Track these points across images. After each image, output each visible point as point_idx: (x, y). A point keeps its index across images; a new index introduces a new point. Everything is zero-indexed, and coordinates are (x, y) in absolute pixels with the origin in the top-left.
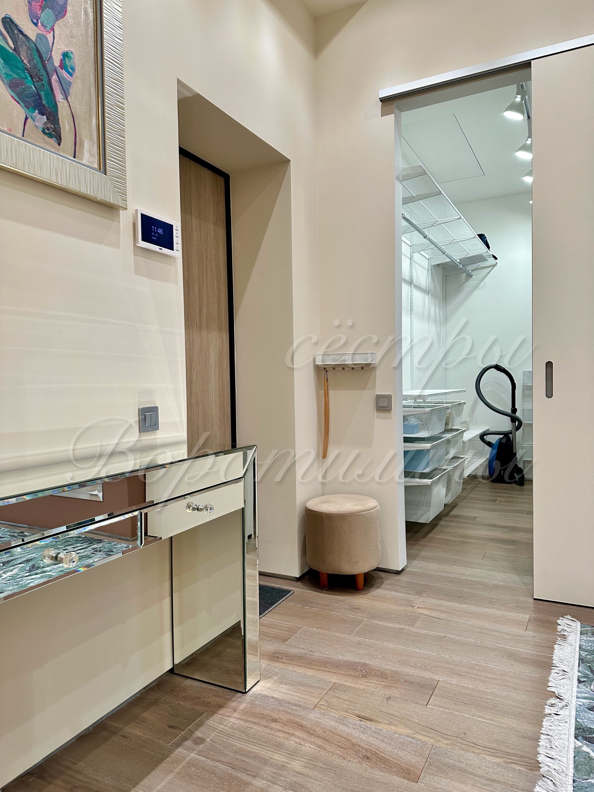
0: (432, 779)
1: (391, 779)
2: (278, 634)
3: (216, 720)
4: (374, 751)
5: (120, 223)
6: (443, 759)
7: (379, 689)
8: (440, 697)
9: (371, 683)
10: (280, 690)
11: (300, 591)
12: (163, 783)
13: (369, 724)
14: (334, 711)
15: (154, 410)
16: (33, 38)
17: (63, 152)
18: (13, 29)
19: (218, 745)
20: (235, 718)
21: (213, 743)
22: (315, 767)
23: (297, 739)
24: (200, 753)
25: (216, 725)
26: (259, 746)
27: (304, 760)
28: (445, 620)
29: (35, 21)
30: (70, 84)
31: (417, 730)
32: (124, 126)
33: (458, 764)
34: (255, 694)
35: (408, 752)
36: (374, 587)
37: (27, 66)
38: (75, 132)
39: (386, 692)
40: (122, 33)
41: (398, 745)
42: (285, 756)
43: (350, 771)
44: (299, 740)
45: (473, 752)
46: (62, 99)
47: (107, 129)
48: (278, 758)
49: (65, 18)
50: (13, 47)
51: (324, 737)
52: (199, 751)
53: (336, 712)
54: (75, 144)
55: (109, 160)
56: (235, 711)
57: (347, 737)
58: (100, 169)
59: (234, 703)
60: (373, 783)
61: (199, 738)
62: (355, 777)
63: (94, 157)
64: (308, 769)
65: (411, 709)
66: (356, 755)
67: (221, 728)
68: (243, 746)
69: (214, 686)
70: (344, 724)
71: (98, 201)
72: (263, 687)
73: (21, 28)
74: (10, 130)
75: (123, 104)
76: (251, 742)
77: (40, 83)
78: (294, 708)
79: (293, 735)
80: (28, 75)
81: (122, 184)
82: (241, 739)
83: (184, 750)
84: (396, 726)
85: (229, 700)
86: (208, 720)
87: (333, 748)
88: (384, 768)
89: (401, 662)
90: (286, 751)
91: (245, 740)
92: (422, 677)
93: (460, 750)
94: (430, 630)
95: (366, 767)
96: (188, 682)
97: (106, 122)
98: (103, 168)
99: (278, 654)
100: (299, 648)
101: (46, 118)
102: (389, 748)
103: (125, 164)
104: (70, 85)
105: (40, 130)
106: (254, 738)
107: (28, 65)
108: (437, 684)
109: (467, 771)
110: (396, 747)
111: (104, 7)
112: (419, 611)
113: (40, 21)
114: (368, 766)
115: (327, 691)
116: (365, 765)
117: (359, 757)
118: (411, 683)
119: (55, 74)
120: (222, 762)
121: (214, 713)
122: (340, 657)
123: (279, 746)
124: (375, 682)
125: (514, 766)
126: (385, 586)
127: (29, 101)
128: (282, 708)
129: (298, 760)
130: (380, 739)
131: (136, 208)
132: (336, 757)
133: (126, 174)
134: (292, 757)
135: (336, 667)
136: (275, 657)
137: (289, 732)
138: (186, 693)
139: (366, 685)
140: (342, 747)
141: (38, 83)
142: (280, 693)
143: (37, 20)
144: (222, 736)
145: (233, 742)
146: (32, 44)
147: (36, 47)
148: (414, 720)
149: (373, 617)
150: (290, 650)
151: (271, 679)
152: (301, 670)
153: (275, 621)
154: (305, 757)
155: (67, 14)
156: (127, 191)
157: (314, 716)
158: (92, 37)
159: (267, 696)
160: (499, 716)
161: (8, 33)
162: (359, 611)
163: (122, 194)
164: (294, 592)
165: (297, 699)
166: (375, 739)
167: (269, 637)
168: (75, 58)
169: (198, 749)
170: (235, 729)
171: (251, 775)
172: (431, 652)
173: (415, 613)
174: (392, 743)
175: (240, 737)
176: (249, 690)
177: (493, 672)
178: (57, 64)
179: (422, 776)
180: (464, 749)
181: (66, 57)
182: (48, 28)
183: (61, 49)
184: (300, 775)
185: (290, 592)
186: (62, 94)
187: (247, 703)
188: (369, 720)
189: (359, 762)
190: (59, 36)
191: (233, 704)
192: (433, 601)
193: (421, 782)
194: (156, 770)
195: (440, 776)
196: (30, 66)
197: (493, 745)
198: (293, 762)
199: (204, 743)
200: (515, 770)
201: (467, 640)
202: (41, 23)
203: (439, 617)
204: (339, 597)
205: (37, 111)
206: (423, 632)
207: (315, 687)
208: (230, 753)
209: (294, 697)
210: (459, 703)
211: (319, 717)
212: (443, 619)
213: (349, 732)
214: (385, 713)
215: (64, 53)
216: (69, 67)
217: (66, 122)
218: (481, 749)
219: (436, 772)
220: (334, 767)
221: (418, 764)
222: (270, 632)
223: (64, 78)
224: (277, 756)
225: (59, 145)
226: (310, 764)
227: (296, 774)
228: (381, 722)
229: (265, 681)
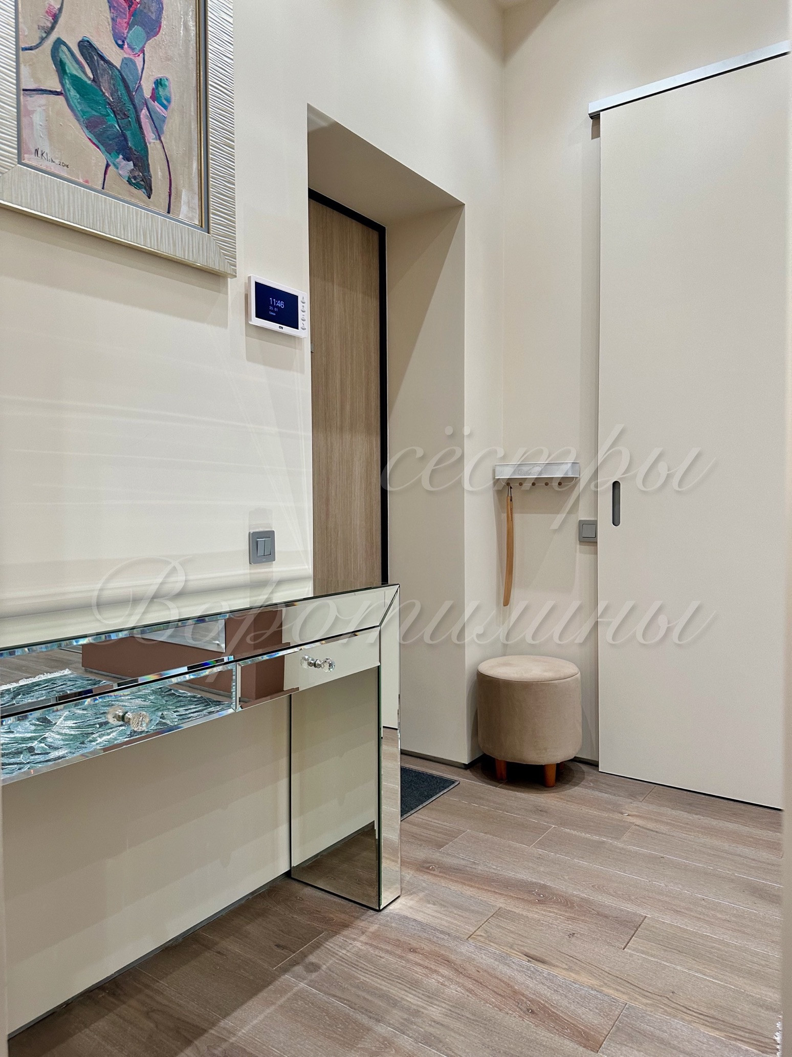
0: (619, 1050)
1: (561, 1044)
2: (433, 837)
3: (338, 943)
4: (542, 1004)
5: (227, 294)
6: (638, 1024)
7: (560, 921)
8: (644, 940)
9: (550, 912)
10: (426, 911)
11: (468, 782)
12: (261, 1017)
13: (540, 967)
14: (495, 945)
15: (270, 535)
16: (117, 64)
17: (155, 206)
18: (92, 54)
19: (336, 976)
20: (361, 942)
21: (330, 972)
22: (459, 1016)
23: (441, 978)
24: (312, 984)
25: (337, 949)
26: (389, 981)
27: (447, 1007)
28: (665, 834)
29: (120, 42)
30: (164, 119)
31: (606, 981)
32: (234, 169)
33: (657, 1032)
34: (392, 913)
35: (589, 1009)
36: (571, 783)
37: (110, 100)
38: (170, 180)
39: (570, 926)
40: (232, 50)
41: (577, 998)
42: (422, 999)
43: (506, 1028)
44: (443, 979)
45: (683, 1019)
46: (153, 139)
47: (211, 175)
48: (412, 1001)
49: (158, 36)
50: (92, 77)
51: (476, 979)
52: (311, 981)
53: (497, 946)
54: (170, 196)
55: (214, 214)
56: (363, 933)
57: (508, 981)
58: (202, 227)
59: (364, 922)
60: (536, 1046)
61: (312, 964)
62: (512, 1036)
63: (194, 211)
64: (450, 1018)
65: (602, 952)
66: (517, 1006)
67: (343, 953)
68: (368, 980)
69: (340, 899)
70: (506, 964)
71: (198, 267)
72: (404, 905)
73: (101, 52)
74: (87, 182)
75: (233, 142)
76: (380, 975)
77: (126, 120)
78: (442, 936)
79: (436, 971)
80: (109, 111)
81: (230, 244)
82: (367, 970)
83: (292, 977)
84: (577, 973)
85: (357, 918)
86: (327, 941)
87: (488, 995)
88: (554, 1027)
89: (596, 887)
90: (423, 993)
91: (372, 972)
92: (622, 910)
93: (664, 1014)
94: (641, 847)
95: (528, 1024)
96: (308, 891)
97: (210, 165)
98: (205, 225)
99: (429, 863)
100: (458, 858)
101: (132, 165)
102: (565, 1003)
103: (235, 218)
104: (164, 121)
105: (125, 181)
106: (384, 971)
107: (111, 98)
108: (643, 921)
109: (670, 1044)
110: (574, 1002)
111: (209, 18)
112: (631, 819)
113: (127, 43)
114: (532, 1022)
115: (488, 917)
116: (528, 1021)
117: (521, 1010)
118: (606, 917)
119: (145, 108)
120: (338, 997)
121: (336, 933)
122: (511, 874)
123: (414, 984)
124: (555, 911)
125: (739, 1044)
126: (586, 784)
127: (111, 144)
128: (426, 935)
129: (438, 1006)
130: (553, 988)
131: (249, 275)
132: (489, 1007)
133: (235, 231)
134: (430, 1000)
135: (504, 887)
136: (424, 867)
137: (431, 968)
138: (304, 904)
139: (543, 914)
140: (500, 995)
141: (123, 121)
142: (425, 915)
143: (123, 42)
144: (342, 964)
145: (356, 974)
146: (116, 71)
147: (121, 75)
148: (604, 967)
149: (564, 823)
150: (445, 859)
151: (415, 895)
152: (455, 887)
153: (430, 819)
154: (448, 1003)
155: (161, 31)
156: (237, 254)
157: (466, 949)
158: (194, 57)
159: (407, 918)
160: (727, 973)
161: (86, 59)
162: (545, 814)
163: (231, 257)
164: (459, 783)
165: (447, 924)
166: (546, 987)
167: (420, 840)
168: (171, 86)
169: (309, 978)
170: (360, 957)
171: (373, 1018)
172: (639, 877)
173: (624, 821)
174: (569, 995)
175: (365, 968)
176: (385, 908)
177: (725, 912)
178: (147, 94)
179: (605, 1045)
180: (670, 1014)
181: (159, 85)
182: (137, 51)
183: (153, 75)
184: (438, 1026)
185: (453, 782)
186: (154, 133)
187: (380, 925)
188: (541, 962)
189: (520, 1016)
190: (150, 59)
191: (362, 924)
192: (653, 808)
193: (603, 1053)
194: (253, 1000)
195: (631, 1047)
196: (113, 99)
197: (712, 1012)
198: (431, 1008)
199: (318, 971)
200: (740, 1050)
201: (694, 865)
202: (128, 44)
203: (657, 830)
204: (520, 793)
205: (121, 156)
206: (632, 849)
207: (473, 911)
208: (350, 988)
209: (443, 922)
210: (670, 949)
211: (473, 951)
212: (663, 834)
213: (512, 975)
214: (565, 954)
215: (157, 80)
216: (163, 98)
217: (159, 168)
218: (695, 1016)
219: (626, 1040)
220: (485, 1020)
221: (602, 1028)
222: (422, 834)
223: (156, 112)
224: (411, 998)
225: (149, 198)
226: (453, 1012)
227: (433, 1023)
228: (557, 966)
229: (407, 897)
